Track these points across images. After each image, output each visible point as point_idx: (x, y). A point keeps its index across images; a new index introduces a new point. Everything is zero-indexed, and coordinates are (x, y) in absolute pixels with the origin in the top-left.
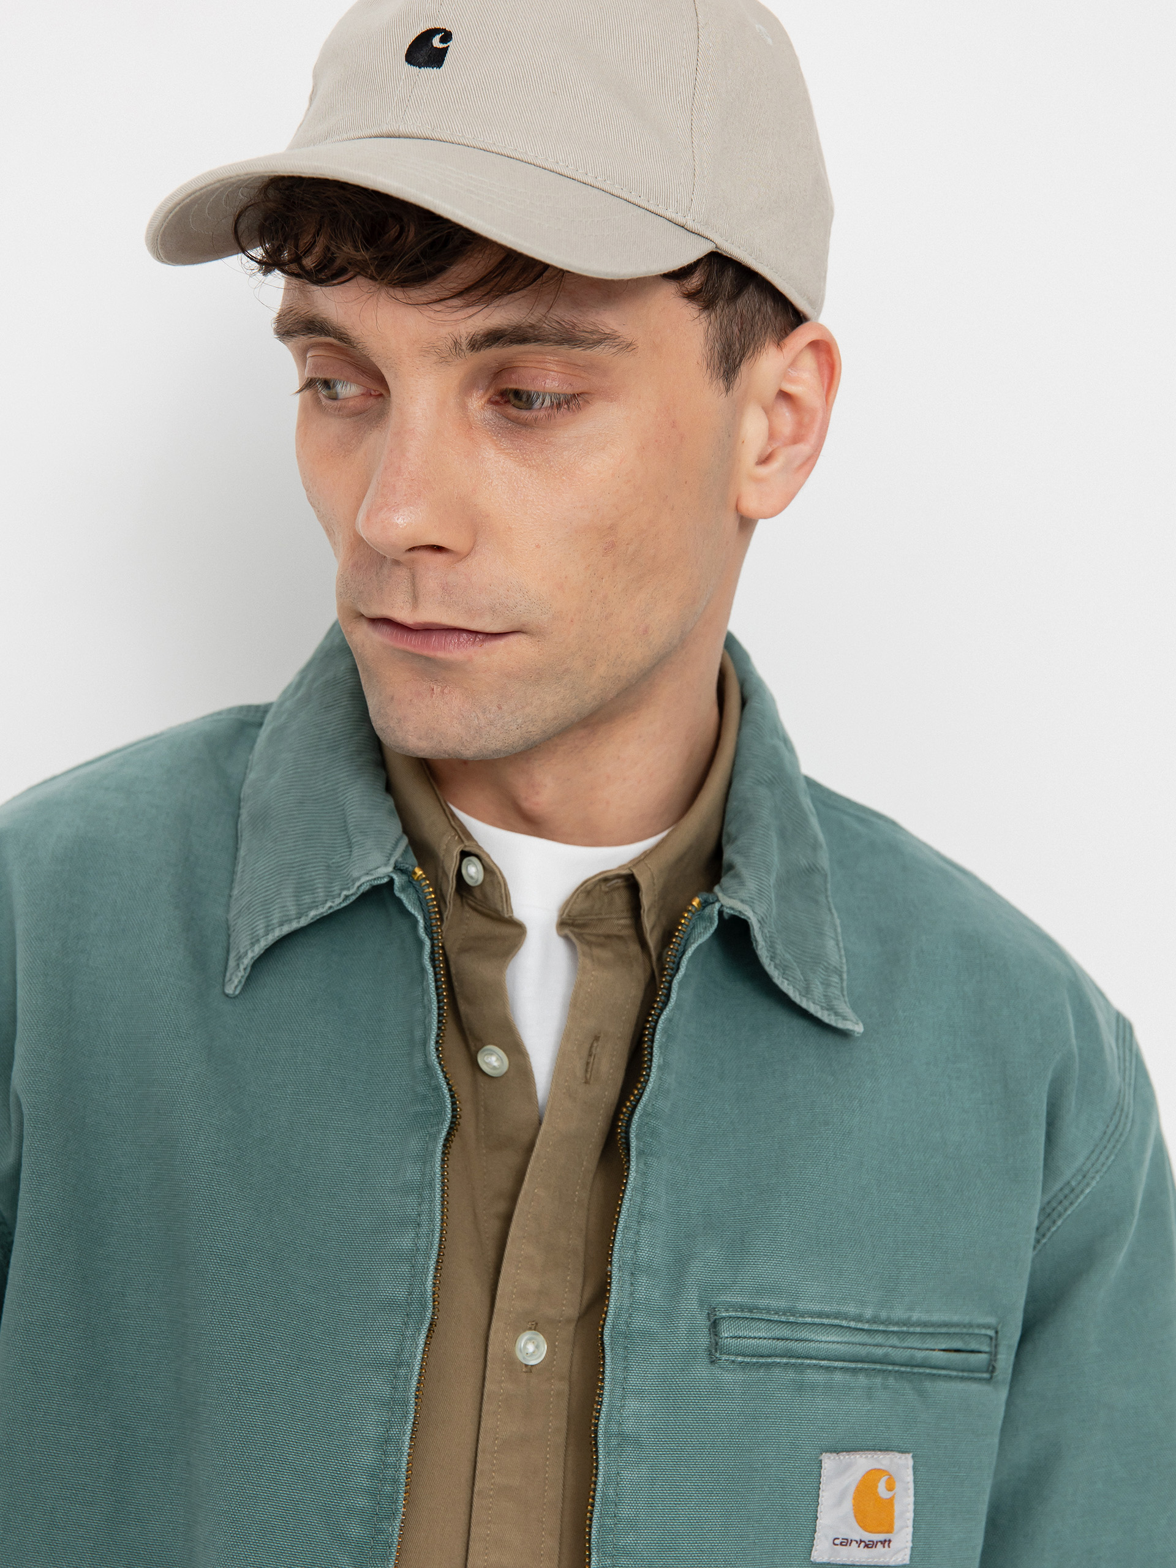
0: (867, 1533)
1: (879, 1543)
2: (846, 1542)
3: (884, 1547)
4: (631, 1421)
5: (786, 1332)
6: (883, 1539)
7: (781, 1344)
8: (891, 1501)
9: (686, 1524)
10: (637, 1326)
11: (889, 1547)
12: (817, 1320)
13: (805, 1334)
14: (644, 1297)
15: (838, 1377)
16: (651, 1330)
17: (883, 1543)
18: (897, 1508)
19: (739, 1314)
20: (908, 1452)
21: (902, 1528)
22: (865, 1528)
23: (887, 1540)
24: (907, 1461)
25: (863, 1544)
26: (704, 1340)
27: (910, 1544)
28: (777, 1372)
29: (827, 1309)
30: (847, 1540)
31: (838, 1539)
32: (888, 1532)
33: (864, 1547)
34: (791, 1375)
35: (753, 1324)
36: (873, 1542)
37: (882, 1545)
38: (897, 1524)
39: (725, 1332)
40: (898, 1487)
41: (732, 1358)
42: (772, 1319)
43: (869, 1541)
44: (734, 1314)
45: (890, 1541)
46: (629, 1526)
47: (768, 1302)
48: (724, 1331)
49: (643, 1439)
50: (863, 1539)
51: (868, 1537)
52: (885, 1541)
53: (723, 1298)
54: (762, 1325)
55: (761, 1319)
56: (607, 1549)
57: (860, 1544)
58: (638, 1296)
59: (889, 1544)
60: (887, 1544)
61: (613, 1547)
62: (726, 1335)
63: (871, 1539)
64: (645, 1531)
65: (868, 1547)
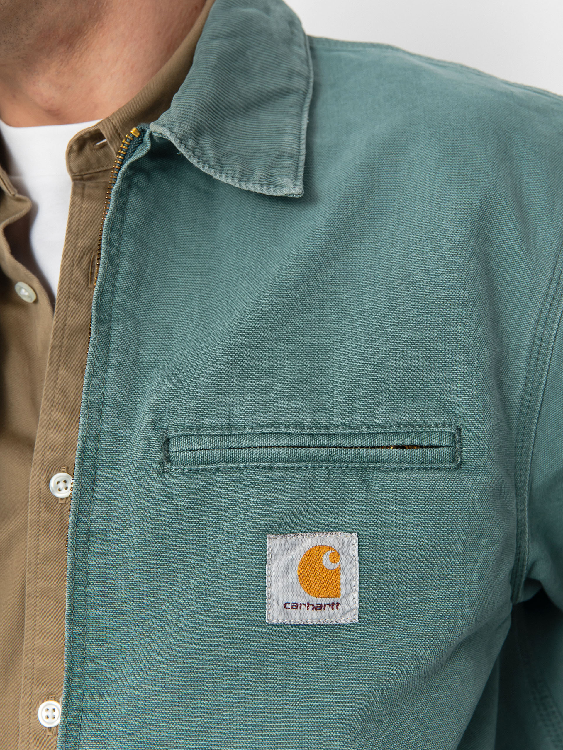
0: (314, 598)
1: (327, 606)
2: (296, 606)
3: (333, 609)
4: (98, 521)
5: (228, 442)
6: (331, 603)
7: (223, 453)
8: (337, 572)
9: (144, 598)
10: (105, 449)
11: (337, 608)
12: (256, 431)
13: (244, 442)
14: (111, 426)
15: (279, 474)
16: (118, 452)
17: (332, 605)
18: (343, 577)
19: (187, 433)
20: (355, 532)
21: (349, 594)
22: (311, 593)
23: (336, 603)
24: (354, 538)
25: (311, 607)
26: (157, 456)
27: (357, 606)
28: (221, 475)
29: (266, 421)
30: (297, 604)
31: (289, 603)
32: (334, 597)
33: (313, 609)
34: (235, 475)
35: (199, 439)
36: (321, 605)
37: (331, 608)
38: (343, 590)
39: (175, 447)
40: (343, 561)
41: (181, 467)
42: (216, 433)
43: (317, 604)
44: (182, 433)
45: (338, 604)
46: (98, 602)
47: (211, 421)
48: (173, 447)
49: (110, 535)
50: (310, 603)
51: (315, 601)
52: (333, 604)
53: (173, 422)
54: (207, 439)
55: (207, 435)
56: (80, 621)
57: (308, 606)
58: (105, 426)
59: (337, 606)
60: (335, 606)
61: (85, 619)
62: (175, 450)
63: (319, 603)
64: (112, 606)
65: (317, 609)
